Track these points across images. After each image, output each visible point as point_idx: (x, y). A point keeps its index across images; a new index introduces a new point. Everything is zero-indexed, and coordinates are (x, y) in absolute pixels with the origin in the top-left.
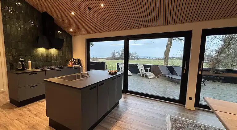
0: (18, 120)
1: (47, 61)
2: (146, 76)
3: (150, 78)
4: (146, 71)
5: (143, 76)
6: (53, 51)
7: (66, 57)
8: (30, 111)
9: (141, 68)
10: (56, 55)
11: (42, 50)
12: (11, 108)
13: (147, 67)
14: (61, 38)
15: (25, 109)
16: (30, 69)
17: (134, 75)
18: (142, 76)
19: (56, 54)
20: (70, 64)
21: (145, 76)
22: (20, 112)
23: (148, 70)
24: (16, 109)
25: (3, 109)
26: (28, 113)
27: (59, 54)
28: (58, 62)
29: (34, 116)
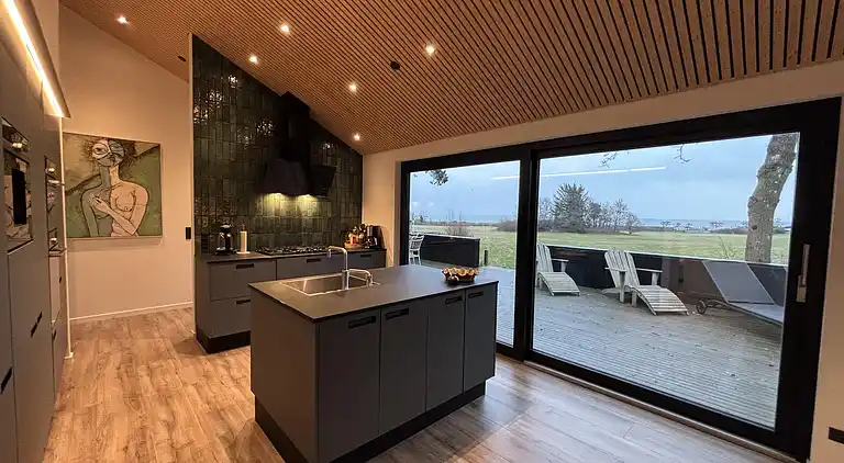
0: (195, 385)
1: (290, 230)
2: (642, 304)
3: (658, 313)
4: (645, 279)
5: (628, 299)
6: (307, 203)
7: (343, 221)
8: (228, 368)
9: (620, 266)
10: (315, 215)
11: (276, 201)
12: (192, 353)
13: (647, 265)
14: (328, 164)
15: (219, 362)
16: (244, 252)
17: (590, 293)
18: (622, 299)
19: (314, 211)
20: (351, 241)
21: (634, 299)
22: (208, 366)
23: (654, 278)
24: (203, 358)
25: (178, 352)
26: (223, 371)
27: (321, 213)
28: (317, 236)
29: (231, 384)
